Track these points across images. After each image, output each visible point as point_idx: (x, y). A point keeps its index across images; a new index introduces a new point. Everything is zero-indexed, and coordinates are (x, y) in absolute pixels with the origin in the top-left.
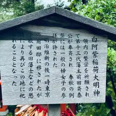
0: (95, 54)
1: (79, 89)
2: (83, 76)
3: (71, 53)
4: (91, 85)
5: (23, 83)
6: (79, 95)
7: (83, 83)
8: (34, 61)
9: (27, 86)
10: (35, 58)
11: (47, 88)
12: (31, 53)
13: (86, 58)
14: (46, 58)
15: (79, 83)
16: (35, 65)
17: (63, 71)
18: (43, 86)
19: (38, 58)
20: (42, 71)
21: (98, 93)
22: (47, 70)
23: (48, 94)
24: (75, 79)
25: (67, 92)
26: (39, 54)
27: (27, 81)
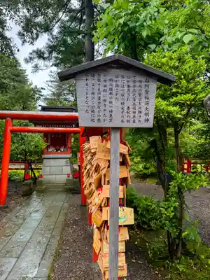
0: (147, 92)
1: (134, 117)
2: (137, 108)
3: (129, 90)
4: (142, 115)
5: (93, 111)
6: (134, 122)
7: (137, 112)
8: (101, 96)
9: (96, 114)
10: (102, 93)
11: (111, 115)
12: (99, 90)
13: (140, 94)
14: (111, 94)
15: (134, 112)
16: (102, 98)
17: (123, 104)
18: (108, 114)
19: (105, 93)
20: (107, 103)
21: (148, 120)
22: (111, 102)
23: (111, 120)
24: (131, 110)
25: (126, 119)
26: (105, 91)
27: (96, 110)
